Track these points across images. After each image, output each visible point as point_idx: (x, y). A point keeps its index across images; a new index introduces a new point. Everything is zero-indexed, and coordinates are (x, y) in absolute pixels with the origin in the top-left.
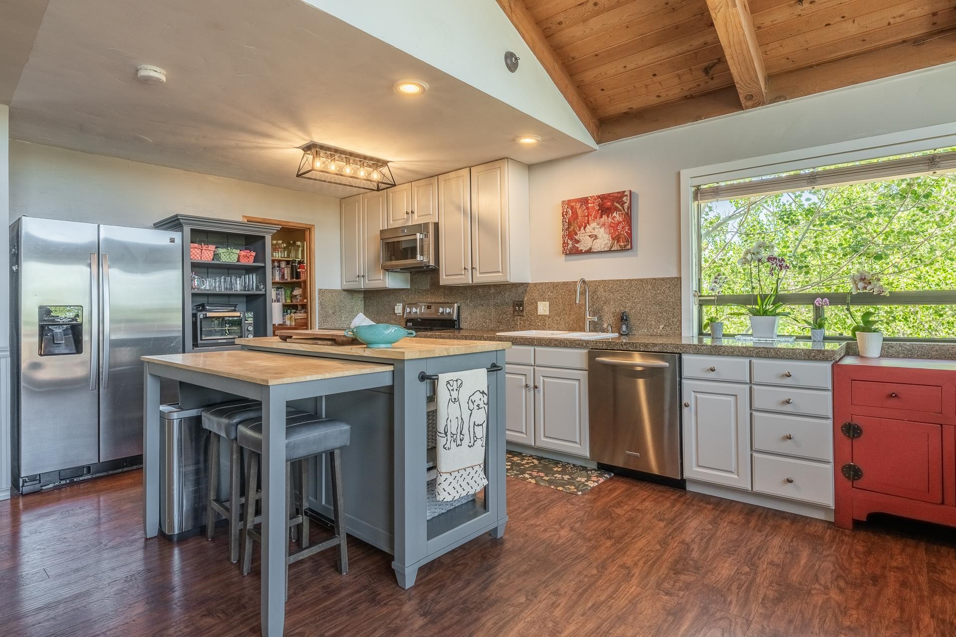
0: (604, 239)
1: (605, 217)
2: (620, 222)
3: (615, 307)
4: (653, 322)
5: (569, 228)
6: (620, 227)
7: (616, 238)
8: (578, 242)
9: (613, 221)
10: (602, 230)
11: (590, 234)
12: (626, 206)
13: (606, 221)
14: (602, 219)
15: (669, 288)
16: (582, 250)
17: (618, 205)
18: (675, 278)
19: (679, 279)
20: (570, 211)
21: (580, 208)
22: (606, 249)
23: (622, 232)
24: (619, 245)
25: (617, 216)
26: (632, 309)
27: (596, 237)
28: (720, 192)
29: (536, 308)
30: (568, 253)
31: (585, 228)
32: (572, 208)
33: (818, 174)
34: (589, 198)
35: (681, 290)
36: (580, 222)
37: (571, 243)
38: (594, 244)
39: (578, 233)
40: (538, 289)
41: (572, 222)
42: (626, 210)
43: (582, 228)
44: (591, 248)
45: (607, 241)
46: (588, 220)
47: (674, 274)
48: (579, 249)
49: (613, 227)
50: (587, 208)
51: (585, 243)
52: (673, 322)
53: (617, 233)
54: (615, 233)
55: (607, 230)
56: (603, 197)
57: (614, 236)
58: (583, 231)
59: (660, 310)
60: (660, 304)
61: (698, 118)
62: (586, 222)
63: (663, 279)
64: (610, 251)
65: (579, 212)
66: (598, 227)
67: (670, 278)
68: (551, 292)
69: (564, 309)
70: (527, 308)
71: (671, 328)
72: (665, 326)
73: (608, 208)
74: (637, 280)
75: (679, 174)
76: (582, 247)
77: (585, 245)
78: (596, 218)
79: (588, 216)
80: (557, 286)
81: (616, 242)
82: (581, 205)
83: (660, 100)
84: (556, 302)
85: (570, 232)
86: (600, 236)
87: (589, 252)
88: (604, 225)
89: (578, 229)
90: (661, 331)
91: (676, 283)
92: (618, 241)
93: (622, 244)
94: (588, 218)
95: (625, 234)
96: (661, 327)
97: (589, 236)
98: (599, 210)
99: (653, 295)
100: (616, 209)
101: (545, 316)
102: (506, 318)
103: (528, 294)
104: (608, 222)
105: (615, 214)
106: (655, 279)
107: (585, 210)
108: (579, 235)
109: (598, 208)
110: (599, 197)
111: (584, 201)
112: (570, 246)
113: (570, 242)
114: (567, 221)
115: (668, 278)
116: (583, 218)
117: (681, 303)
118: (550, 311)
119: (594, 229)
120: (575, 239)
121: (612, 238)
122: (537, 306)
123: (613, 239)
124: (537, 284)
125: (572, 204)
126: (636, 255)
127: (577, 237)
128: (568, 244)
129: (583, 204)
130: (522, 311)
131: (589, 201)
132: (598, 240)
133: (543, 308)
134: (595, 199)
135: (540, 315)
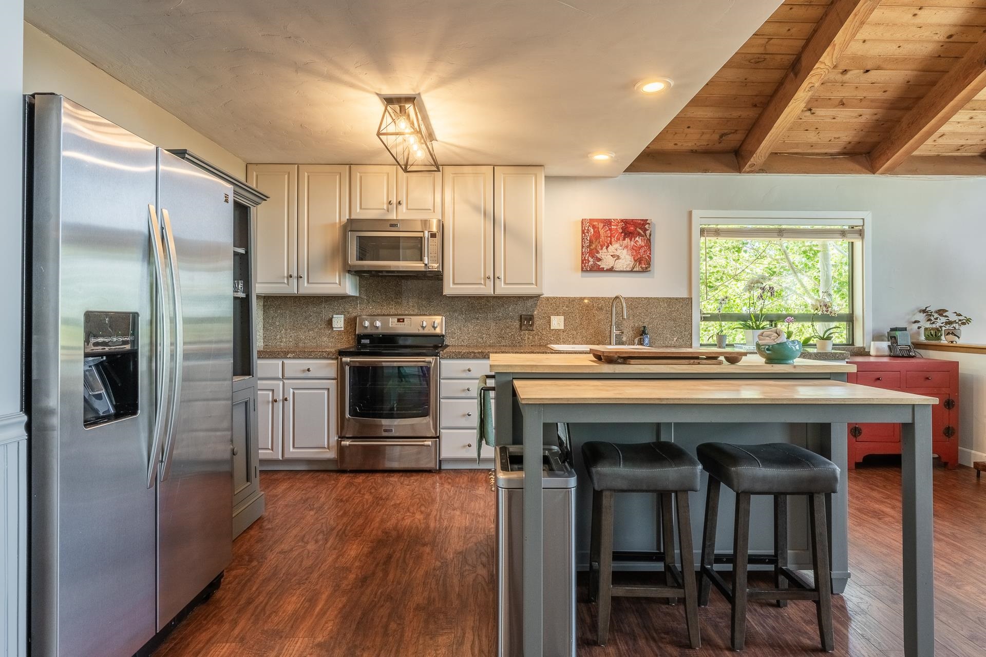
0: (626, 260)
1: (627, 240)
2: (642, 247)
3: (633, 322)
4: (668, 335)
5: (590, 246)
6: (642, 251)
7: (639, 260)
8: (600, 260)
9: (635, 244)
10: (625, 251)
11: (613, 254)
12: (648, 232)
13: (629, 244)
14: (625, 242)
15: (682, 306)
16: (604, 268)
17: (641, 231)
18: (687, 298)
19: (690, 299)
20: (592, 230)
21: (603, 228)
22: (628, 269)
23: (644, 256)
24: (641, 267)
25: (640, 241)
26: (649, 324)
27: (618, 258)
28: (721, 233)
29: (549, 322)
30: (589, 270)
31: (607, 247)
32: (594, 227)
33: (784, 230)
34: (612, 220)
35: (692, 308)
36: (602, 242)
37: (592, 260)
38: (616, 263)
39: (600, 251)
40: (551, 304)
41: (594, 240)
42: (648, 236)
43: (605, 247)
44: (613, 267)
45: (629, 262)
46: (611, 241)
47: (685, 295)
48: (601, 267)
49: (635, 250)
50: (610, 230)
51: (607, 261)
52: (685, 335)
53: (639, 256)
54: (637, 256)
55: (630, 252)
56: (626, 222)
57: (636, 258)
58: (605, 250)
59: (674, 325)
60: (674, 320)
61: (705, 171)
62: (609, 242)
63: (677, 299)
64: (632, 271)
65: (602, 232)
66: (621, 248)
67: (683, 298)
68: (567, 307)
69: (581, 324)
70: (538, 322)
71: (683, 340)
72: (678, 338)
73: (630, 233)
74: (655, 298)
75: (690, 213)
76: (603, 265)
77: (607, 264)
78: (619, 240)
79: (610, 237)
80: (573, 301)
81: (637, 264)
82: (604, 226)
83: (676, 147)
84: (573, 317)
85: (591, 250)
86: (622, 257)
87: (611, 270)
88: (626, 247)
89: (600, 247)
90: (675, 343)
91: (688, 302)
92: (640, 263)
93: (644, 266)
94: (611, 239)
95: (647, 258)
96: (675, 339)
97: (612, 256)
98: (622, 233)
99: (668, 312)
100: (639, 234)
101: (559, 330)
102: (510, 333)
103: (538, 308)
104: (631, 245)
105: (637, 239)
106: (670, 298)
107: (608, 230)
108: (601, 253)
109: (621, 231)
110: (622, 221)
111: (608, 222)
112: (591, 263)
113: (590, 259)
114: (589, 239)
115: (681, 298)
116: (606, 238)
117: (692, 319)
118: (565, 325)
119: (617, 250)
120: (597, 257)
121: (634, 259)
122: (550, 320)
123: (635, 261)
124: (550, 298)
125: (594, 224)
126: (653, 277)
127: (598, 256)
128: (589, 261)
129: (606, 225)
130: (532, 325)
131: (612, 224)
132: (620, 261)
133: (557, 322)
134: (618, 223)
135: (553, 330)
